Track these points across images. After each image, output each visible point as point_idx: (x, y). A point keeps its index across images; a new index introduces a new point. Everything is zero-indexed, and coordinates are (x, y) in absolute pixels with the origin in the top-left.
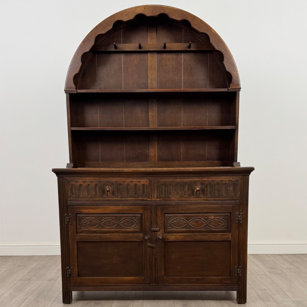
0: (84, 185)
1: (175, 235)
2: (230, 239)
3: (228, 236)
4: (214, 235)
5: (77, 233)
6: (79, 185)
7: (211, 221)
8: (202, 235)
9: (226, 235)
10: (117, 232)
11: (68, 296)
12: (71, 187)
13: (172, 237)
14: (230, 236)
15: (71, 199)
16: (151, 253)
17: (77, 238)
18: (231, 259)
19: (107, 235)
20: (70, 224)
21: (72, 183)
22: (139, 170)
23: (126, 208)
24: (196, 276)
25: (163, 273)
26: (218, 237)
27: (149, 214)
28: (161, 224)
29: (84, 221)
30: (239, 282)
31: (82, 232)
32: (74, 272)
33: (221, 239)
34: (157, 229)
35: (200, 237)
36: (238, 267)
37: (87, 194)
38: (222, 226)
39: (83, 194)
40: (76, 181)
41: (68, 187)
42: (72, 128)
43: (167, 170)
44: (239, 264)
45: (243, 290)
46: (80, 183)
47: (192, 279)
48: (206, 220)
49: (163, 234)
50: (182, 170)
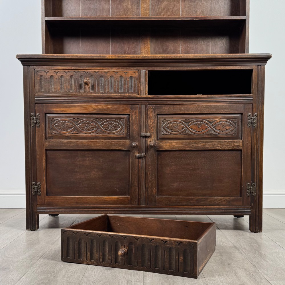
0: (56, 76)
1: (171, 143)
2: (241, 148)
3: (239, 144)
4: (221, 142)
5: (46, 139)
6: (49, 76)
7: (217, 125)
8: (205, 142)
9: (236, 142)
10: (96, 138)
11: (32, 221)
12: (39, 78)
13: (166, 145)
14: (241, 144)
15: (39, 94)
16: (140, 165)
17: (46, 144)
18: (242, 174)
19: (85, 142)
20: (38, 127)
21: (41, 74)
22: (126, 56)
23: (109, 106)
24: (196, 196)
25: (155, 191)
26: (226, 145)
27: (138, 115)
28: (153, 128)
29: (55, 123)
30: (253, 204)
31: (52, 137)
32: (42, 188)
33: (230, 147)
34: (148, 134)
35: (202, 144)
36: (251, 184)
37: (59, 88)
38: (231, 131)
39: (54, 88)
40: (47, 71)
41: (35, 78)
42: (46, 17)
43: (161, 57)
44: (252, 181)
45: (257, 214)
46: (51, 74)
47: (192, 199)
48: (210, 122)
49: (155, 141)
50: (180, 56)
